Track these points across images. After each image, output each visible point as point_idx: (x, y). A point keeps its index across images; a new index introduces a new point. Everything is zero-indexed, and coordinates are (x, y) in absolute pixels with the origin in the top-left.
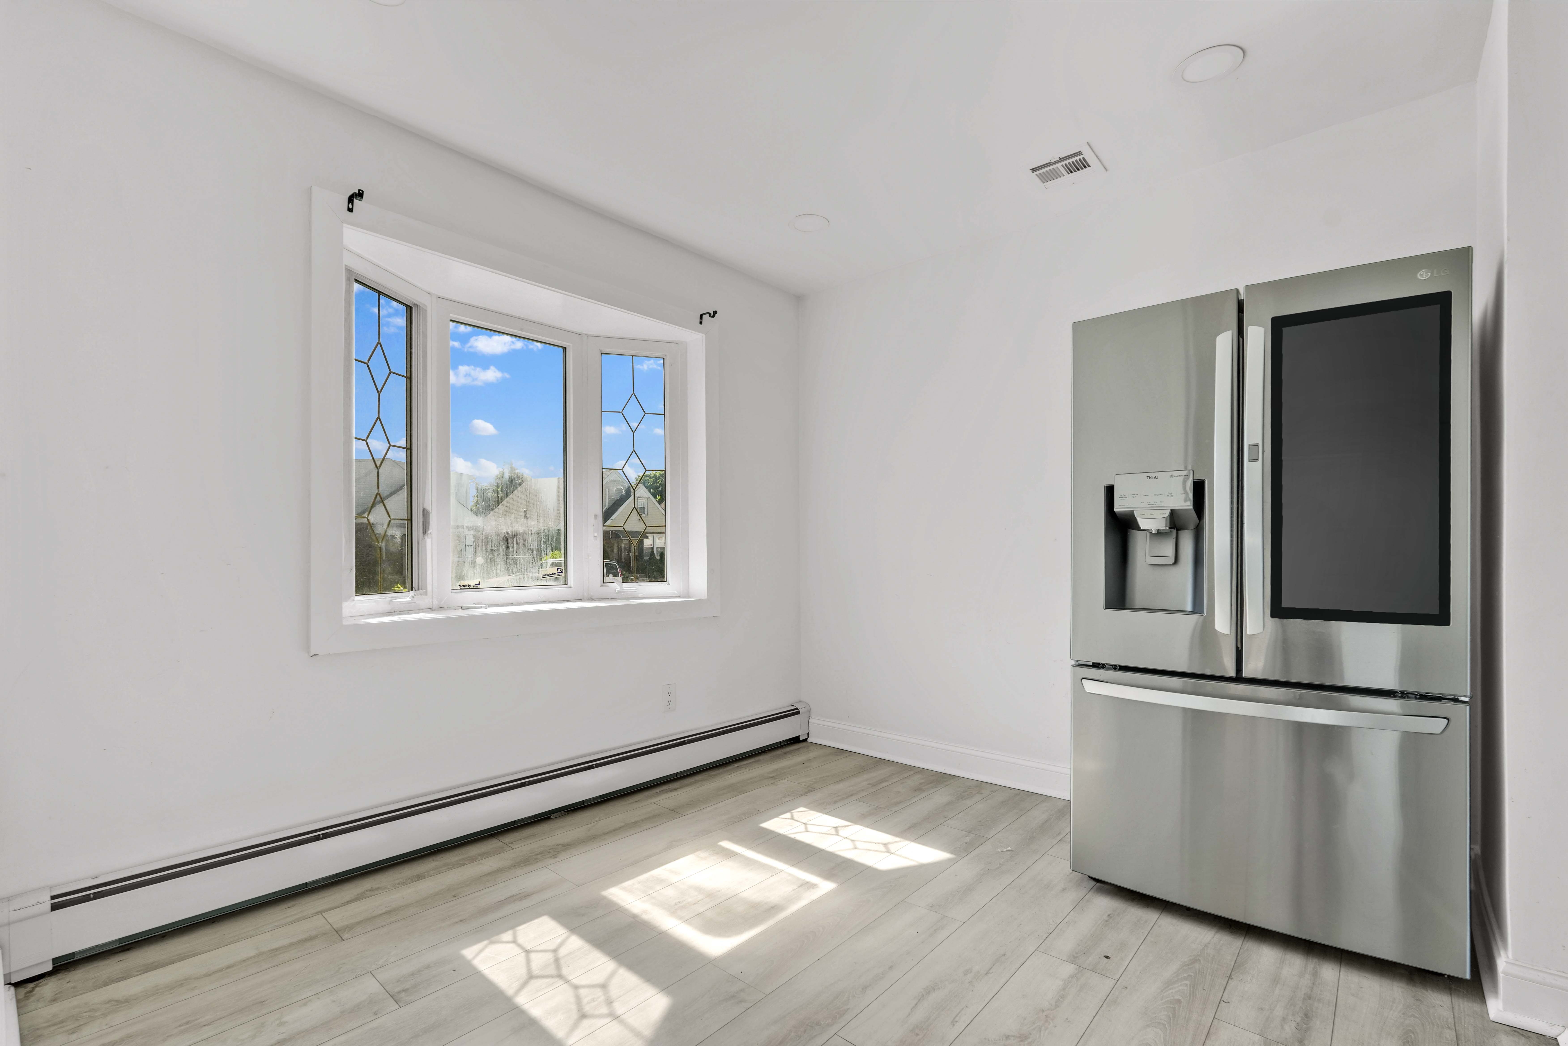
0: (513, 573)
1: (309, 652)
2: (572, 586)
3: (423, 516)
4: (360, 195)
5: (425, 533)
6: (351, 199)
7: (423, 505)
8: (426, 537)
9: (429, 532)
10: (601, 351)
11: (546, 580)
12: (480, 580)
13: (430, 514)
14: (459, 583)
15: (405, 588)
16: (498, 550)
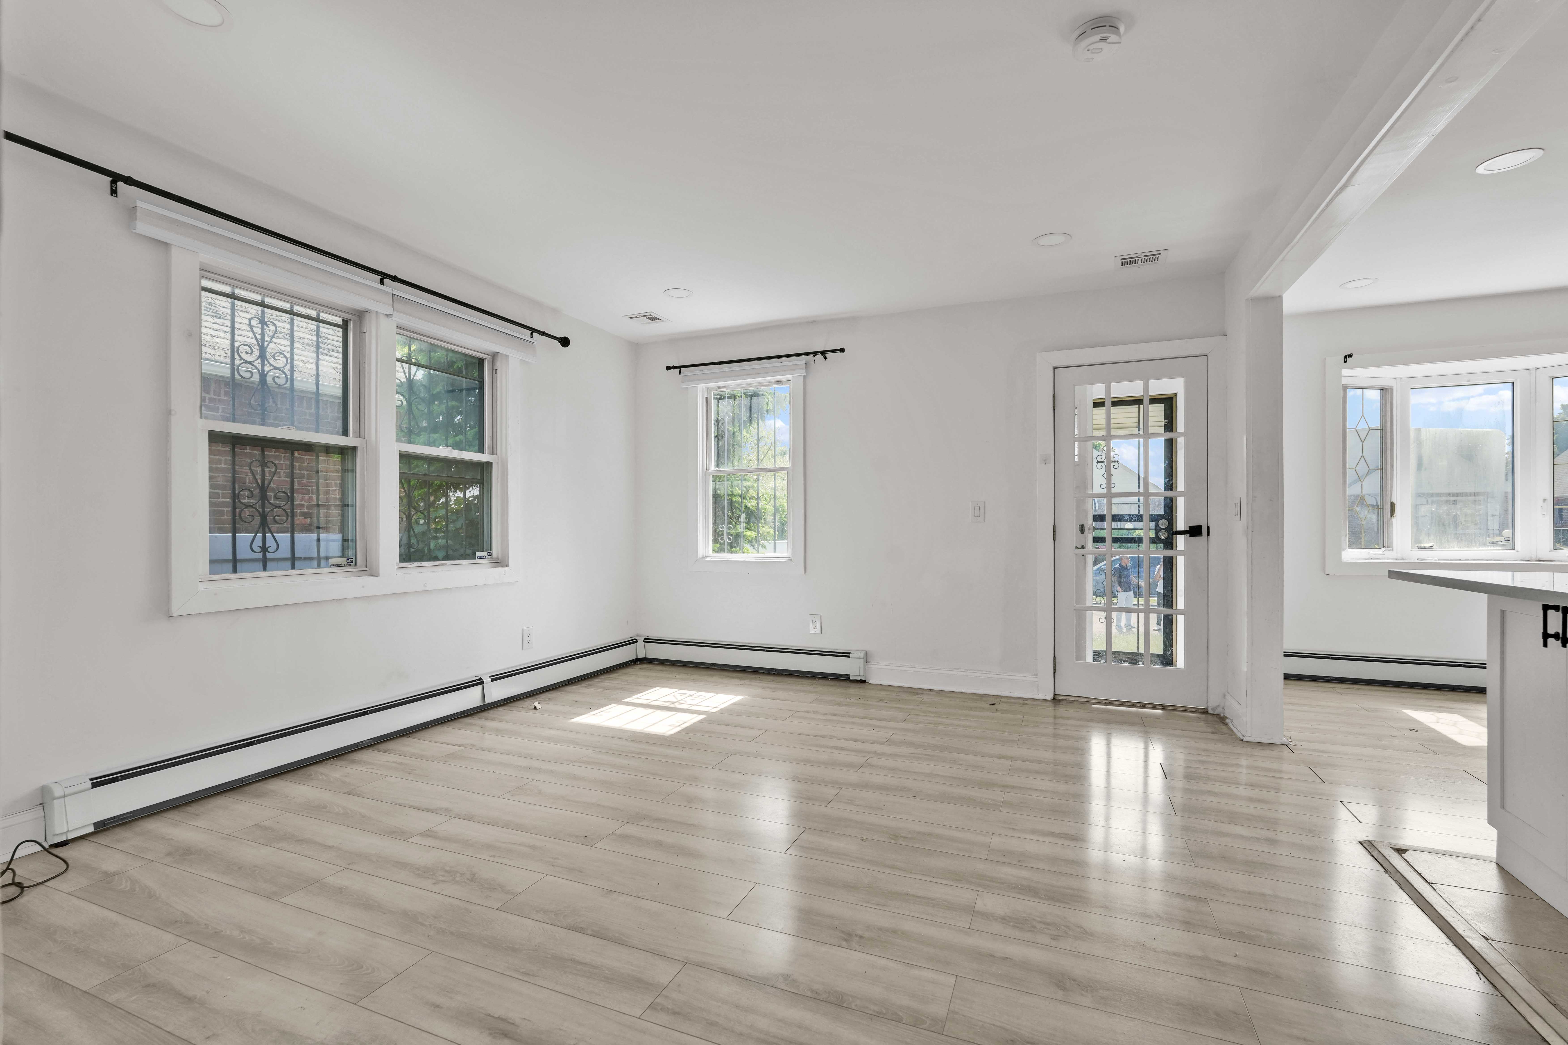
0: (1462, 540)
1: (1325, 573)
2: (1519, 550)
3: (1391, 506)
4: (1350, 356)
5: (1392, 516)
6: (1346, 357)
7: (1391, 499)
8: (1393, 518)
9: (1394, 515)
10: (1551, 377)
11: (1493, 546)
12: (1433, 544)
13: (1396, 506)
14: (1417, 545)
15: (1378, 546)
16: (1449, 525)
